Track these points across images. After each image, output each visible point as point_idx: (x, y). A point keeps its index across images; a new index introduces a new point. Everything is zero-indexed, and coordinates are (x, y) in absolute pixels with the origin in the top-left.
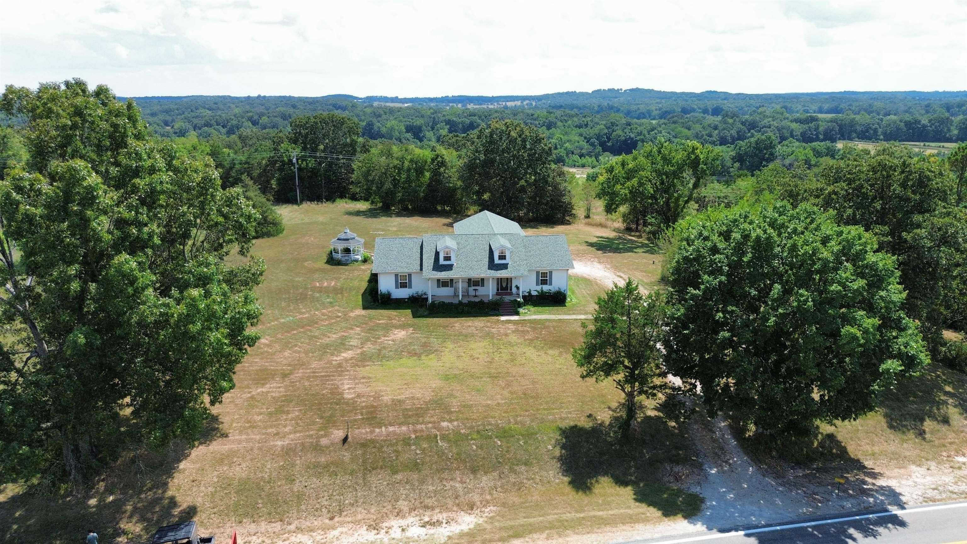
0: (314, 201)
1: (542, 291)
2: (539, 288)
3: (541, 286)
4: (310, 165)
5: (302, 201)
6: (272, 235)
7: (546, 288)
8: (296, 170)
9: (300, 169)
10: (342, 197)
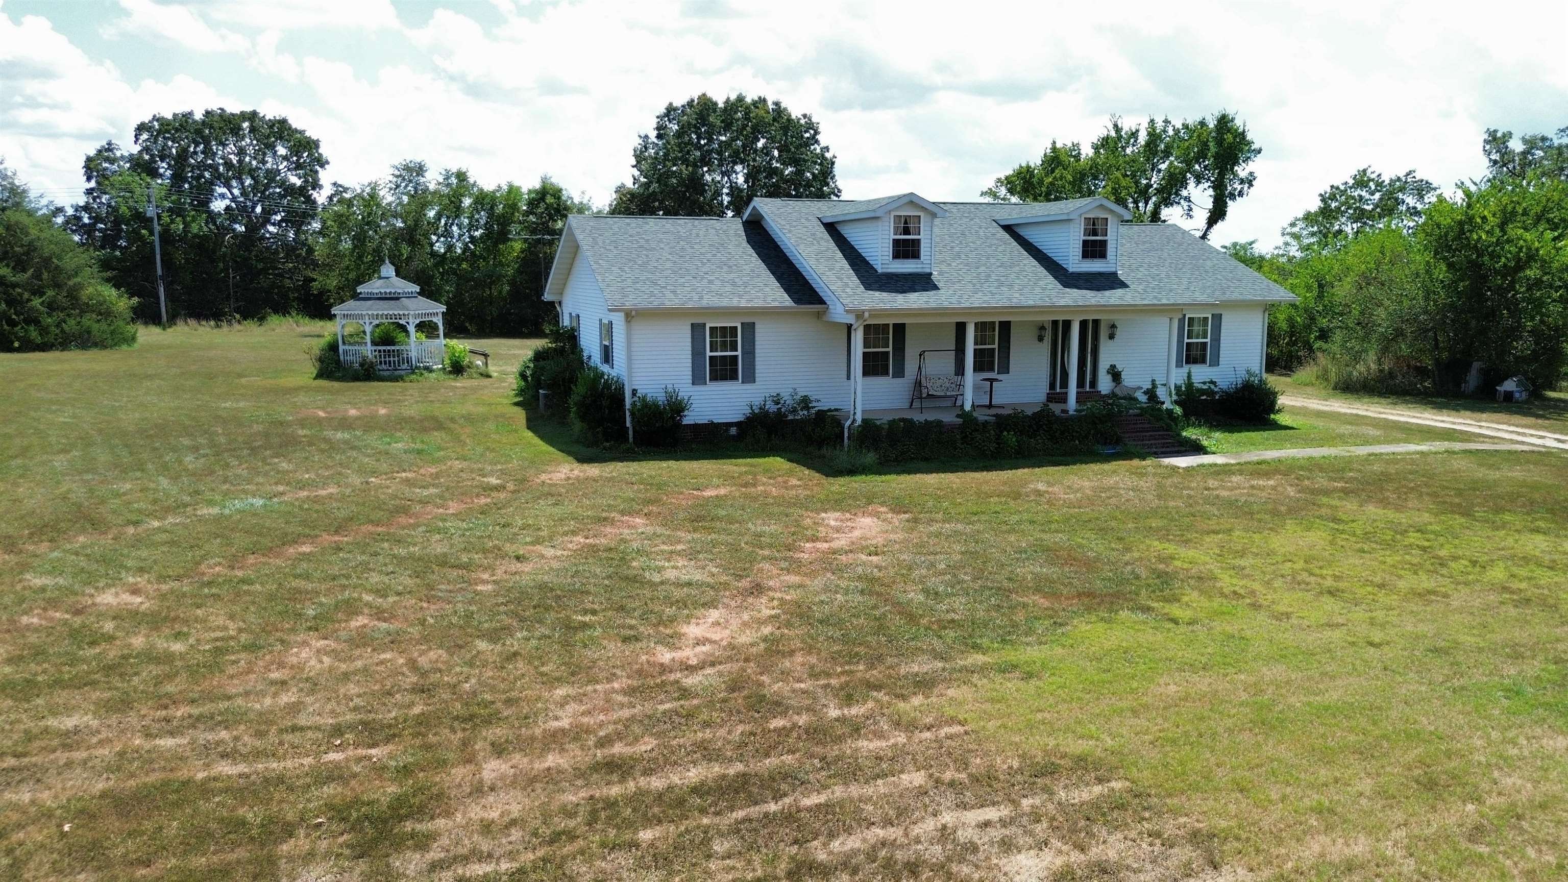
0: (207, 318)
1: (1189, 385)
2: (1178, 376)
3: (1186, 369)
4: (195, 228)
5: (172, 320)
6: (96, 345)
7: (1201, 374)
8: (156, 238)
9: (166, 237)
10: (282, 309)
